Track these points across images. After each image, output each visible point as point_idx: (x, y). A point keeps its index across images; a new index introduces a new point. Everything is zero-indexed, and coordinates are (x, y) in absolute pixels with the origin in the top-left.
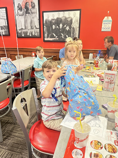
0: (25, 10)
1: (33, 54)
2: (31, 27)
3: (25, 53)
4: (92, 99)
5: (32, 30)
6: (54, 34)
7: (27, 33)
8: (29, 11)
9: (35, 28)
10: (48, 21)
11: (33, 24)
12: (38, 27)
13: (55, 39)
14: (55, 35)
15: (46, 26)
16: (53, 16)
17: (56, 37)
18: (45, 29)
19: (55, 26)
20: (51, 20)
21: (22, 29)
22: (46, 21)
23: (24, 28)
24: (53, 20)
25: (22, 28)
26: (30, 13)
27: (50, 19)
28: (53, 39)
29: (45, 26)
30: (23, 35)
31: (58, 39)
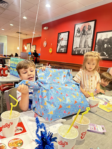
0: (82, 32)
2: (85, 46)
5: (84, 49)
6: (104, 52)
7: (80, 51)
8: (85, 33)
9: (87, 47)
10: (100, 40)
11: (86, 43)
13: (105, 57)
14: (105, 54)
15: (98, 45)
16: (107, 35)
17: (107, 55)
18: (96, 48)
19: (107, 45)
20: (104, 40)
21: (77, 48)
22: (99, 41)
26: (86, 35)
27: (103, 38)
28: (103, 57)
29: (97, 45)
30: (76, 53)
31: (108, 57)
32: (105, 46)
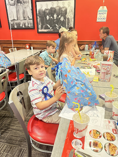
1: (27, 47)
2: (24, 18)
3: (19, 46)
4: (90, 90)
5: (25, 21)
6: (48, 25)
8: (21, 1)
9: (28, 19)
11: (25, 14)
12: (31, 18)
13: (50, 30)
14: (49, 26)
15: (40, 17)
16: (47, 5)
17: (51, 28)
18: (38, 20)
19: (49, 16)
22: (39, 11)
23: (16, 19)
24: (47, 10)
25: (14, 19)
26: (22, 3)
27: (44, 9)
28: (48, 30)
29: (38, 17)
30: (16, 27)
31: (52, 30)
32: (48, 17)
